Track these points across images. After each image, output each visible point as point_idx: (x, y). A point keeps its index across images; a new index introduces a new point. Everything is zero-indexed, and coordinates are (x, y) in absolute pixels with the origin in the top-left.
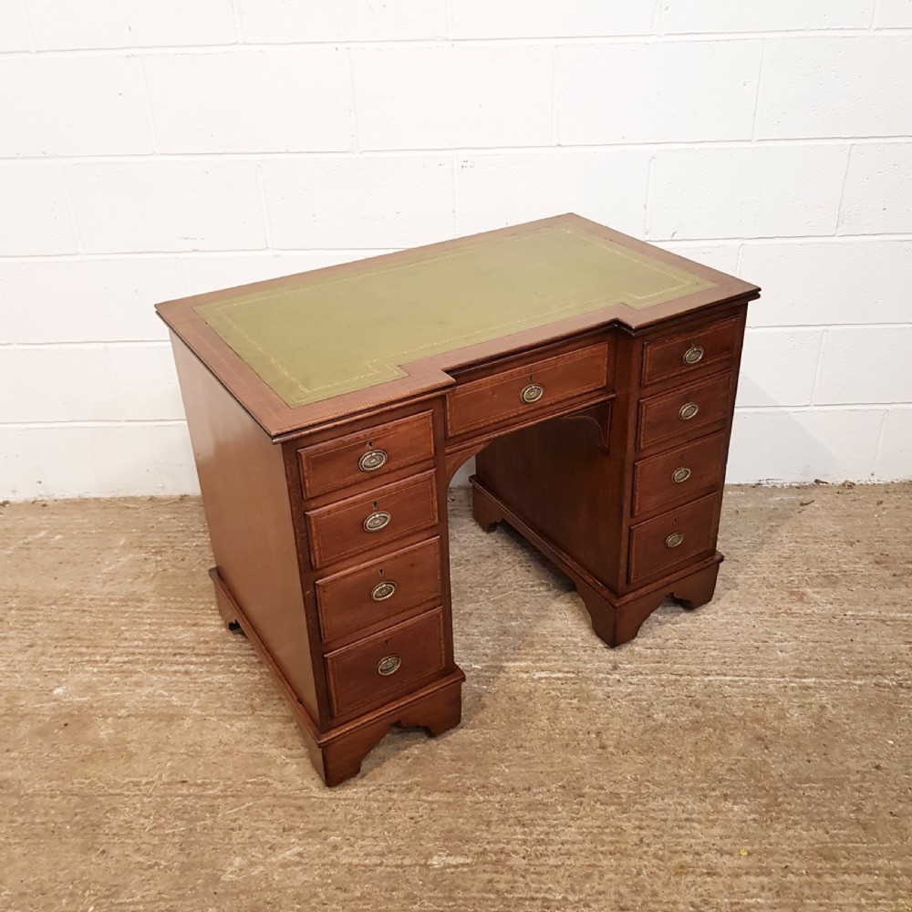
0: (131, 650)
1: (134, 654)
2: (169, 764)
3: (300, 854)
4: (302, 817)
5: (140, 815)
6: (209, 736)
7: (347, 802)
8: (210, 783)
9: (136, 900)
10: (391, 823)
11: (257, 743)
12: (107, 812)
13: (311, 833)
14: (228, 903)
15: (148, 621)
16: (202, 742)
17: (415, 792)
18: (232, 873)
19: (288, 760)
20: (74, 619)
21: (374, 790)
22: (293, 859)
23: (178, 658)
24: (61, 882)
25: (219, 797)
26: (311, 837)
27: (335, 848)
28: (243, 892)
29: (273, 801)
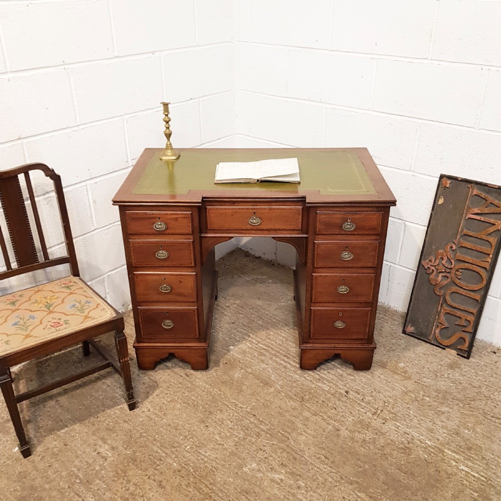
0: (269, 344)
1: (269, 347)
2: (254, 404)
3: (282, 480)
4: (293, 463)
5: (229, 419)
6: (277, 401)
7: (318, 470)
8: (264, 423)
9: (206, 455)
10: (333, 494)
11: (295, 416)
12: (219, 410)
13: (293, 474)
14: (239, 481)
15: (283, 335)
16: (272, 402)
17: (354, 486)
18: (249, 469)
19: (303, 433)
20: (255, 320)
21: (334, 472)
22: (277, 480)
23: (285, 358)
24: (185, 429)
25: (264, 431)
26: (291, 475)
27: (299, 487)
28: (248, 480)
29: (285, 448)
